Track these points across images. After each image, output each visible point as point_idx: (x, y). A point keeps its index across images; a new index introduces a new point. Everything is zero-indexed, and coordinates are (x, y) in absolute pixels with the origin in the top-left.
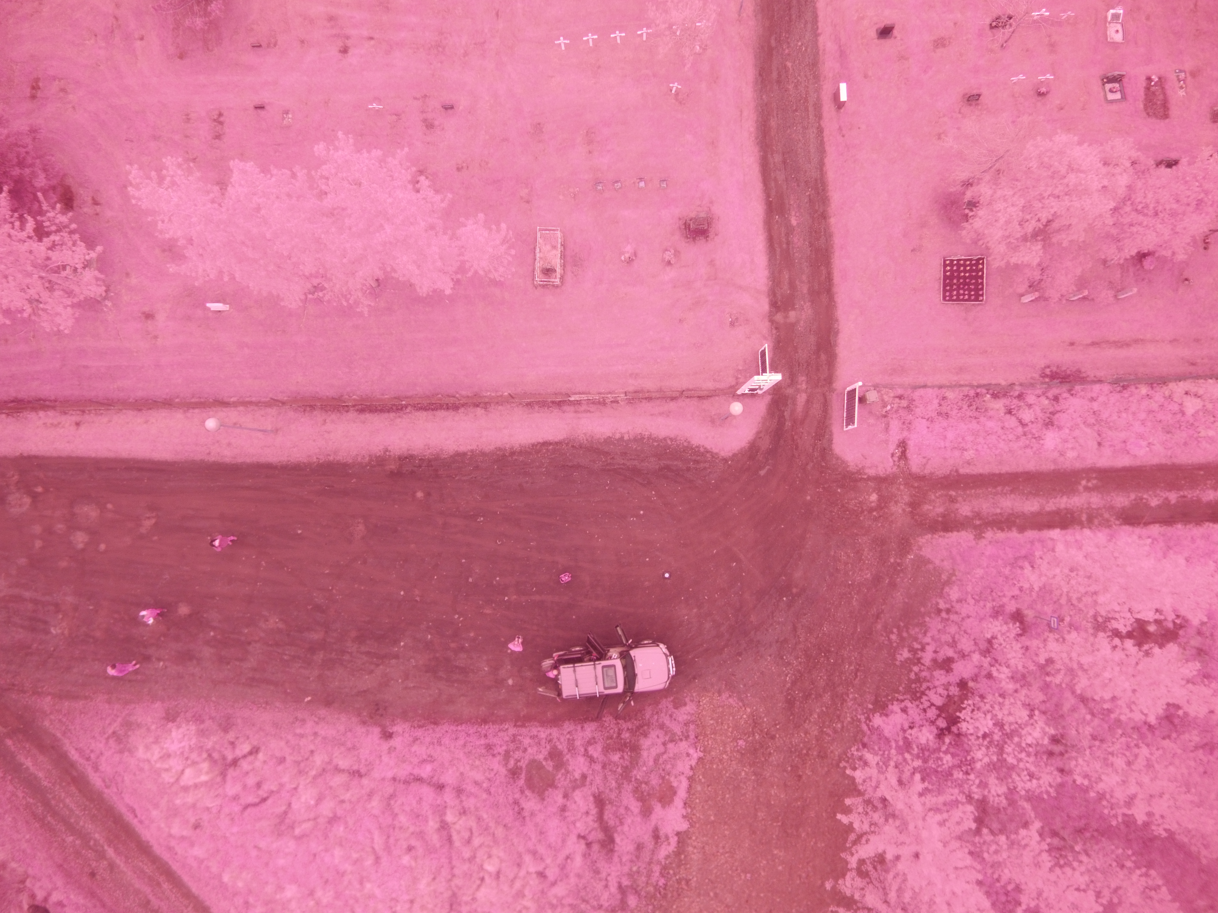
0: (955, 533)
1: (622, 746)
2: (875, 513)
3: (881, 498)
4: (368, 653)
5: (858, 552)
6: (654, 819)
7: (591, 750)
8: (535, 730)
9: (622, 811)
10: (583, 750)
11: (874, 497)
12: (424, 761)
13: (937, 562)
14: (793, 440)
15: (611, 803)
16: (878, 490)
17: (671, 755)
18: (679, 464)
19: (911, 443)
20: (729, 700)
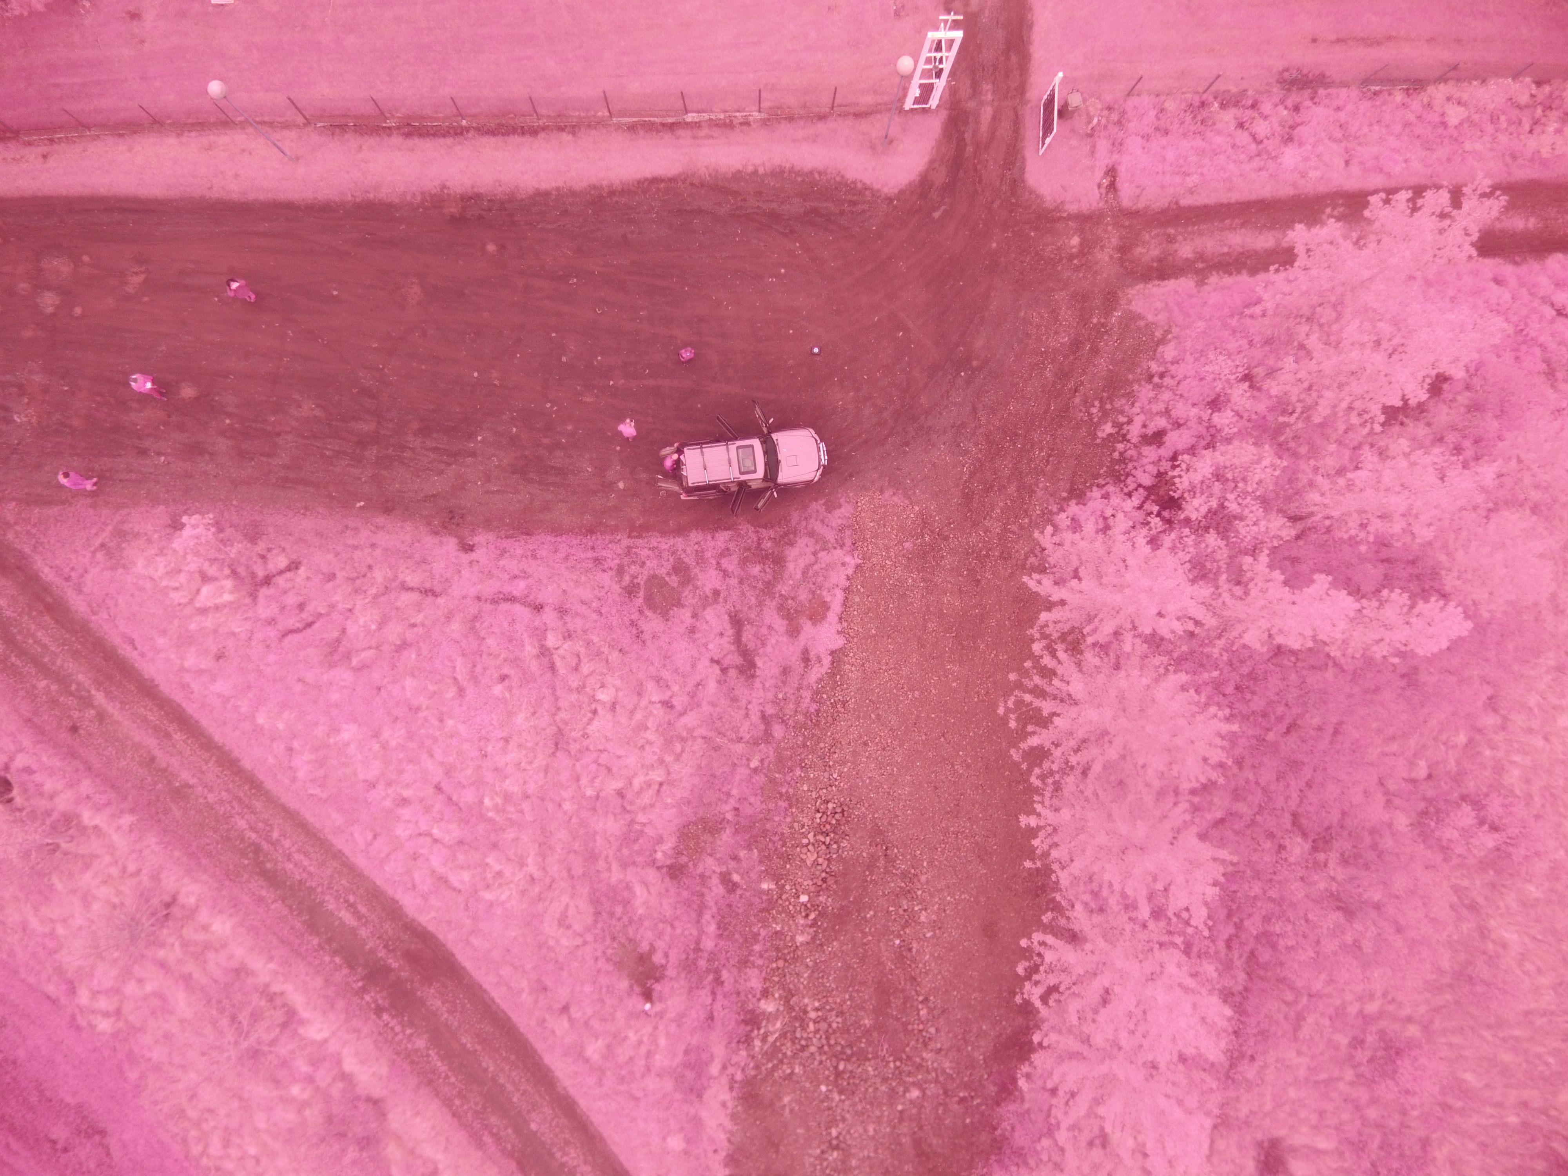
0: (1173, 281)
1: (762, 557)
2: (1075, 262)
3: (1084, 242)
4: (435, 450)
5: (1053, 311)
6: (803, 639)
7: (724, 562)
8: (655, 540)
9: (764, 631)
10: (714, 562)
11: (1075, 241)
12: (515, 577)
13: (1150, 318)
14: (975, 170)
15: (751, 623)
16: (1081, 231)
17: (824, 566)
18: (830, 205)
19: (1122, 170)
20: (893, 498)
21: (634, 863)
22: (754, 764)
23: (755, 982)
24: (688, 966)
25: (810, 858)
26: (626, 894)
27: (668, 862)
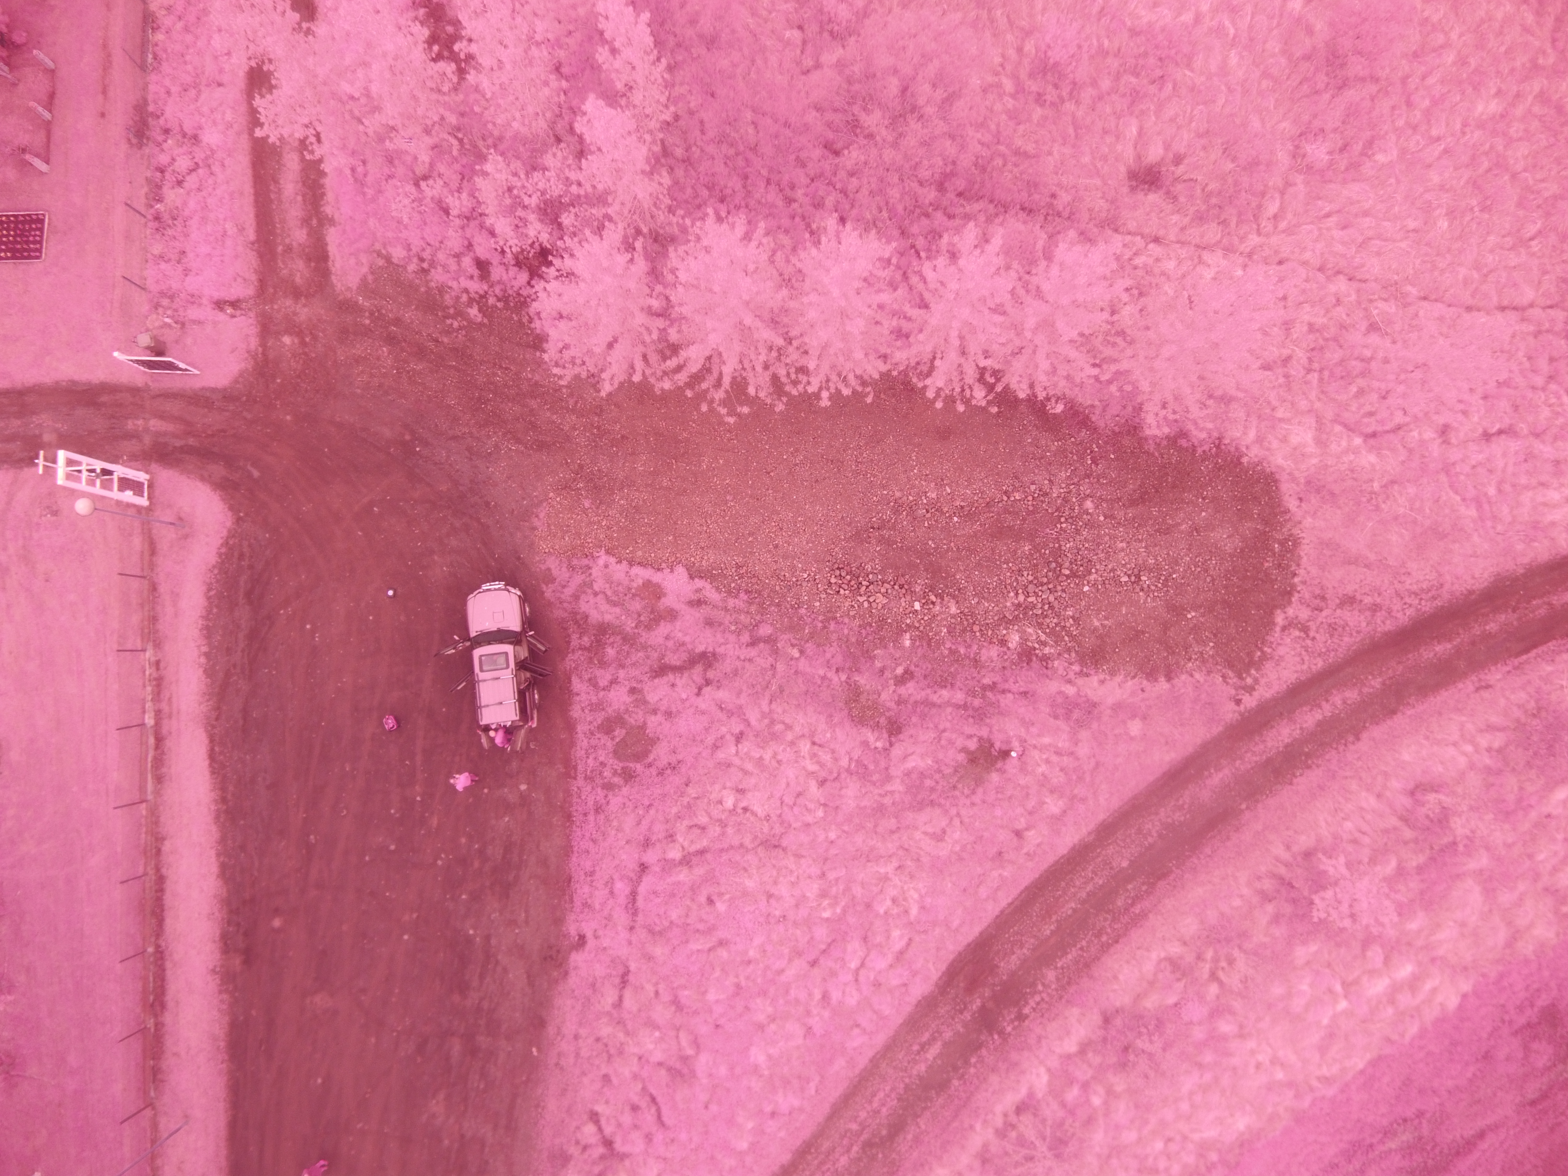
1: (597, 646)
2: (308, 340)
3: (289, 331)
4: (482, 977)
5: (356, 361)
6: (677, 606)
7: (602, 683)
8: (579, 752)
9: (670, 644)
10: (602, 694)
11: (287, 340)
12: (612, 893)
13: (365, 270)
14: (213, 436)
15: (662, 657)
16: (279, 335)
17: (607, 586)
18: (243, 579)
19: (217, 295)
20: (541, 519)
21: (887, 769)
22: (795, 653)
23: (994, 652)
24: (979, 716)
25: (881, 600)
26: (914, 776)
27: (886, 736)
